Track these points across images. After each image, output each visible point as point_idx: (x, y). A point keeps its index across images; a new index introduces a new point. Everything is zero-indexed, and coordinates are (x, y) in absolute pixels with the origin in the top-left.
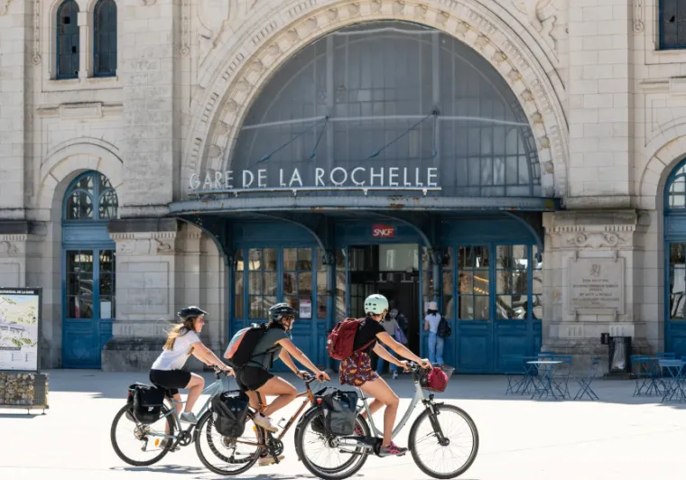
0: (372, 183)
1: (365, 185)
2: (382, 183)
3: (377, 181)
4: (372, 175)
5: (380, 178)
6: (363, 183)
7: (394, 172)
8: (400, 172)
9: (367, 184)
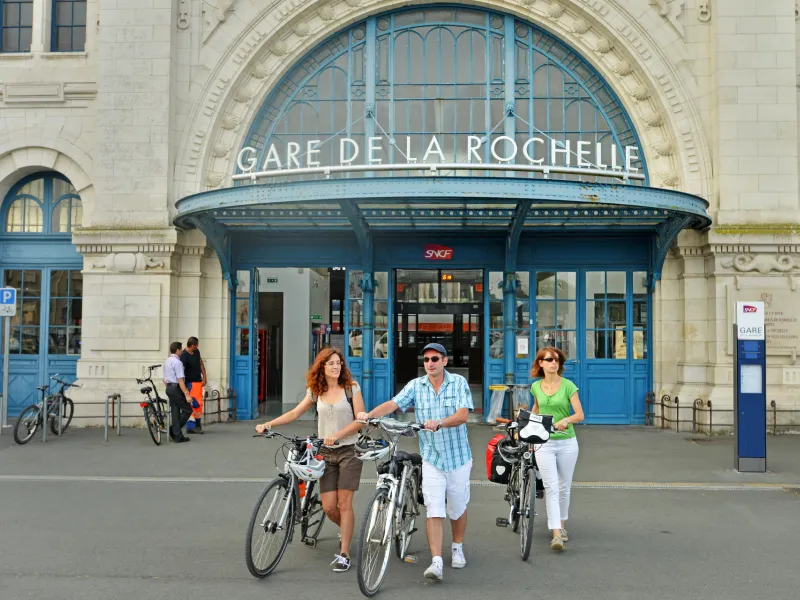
0: (554, 161)
1: (543, 164)
2: (568, 162)
3: (561, 158)
4: (554, 150)
5: (565, 153)
6: (542, 160)
7: (584, 148)
8: (592, 148)
9: (547, 162)
